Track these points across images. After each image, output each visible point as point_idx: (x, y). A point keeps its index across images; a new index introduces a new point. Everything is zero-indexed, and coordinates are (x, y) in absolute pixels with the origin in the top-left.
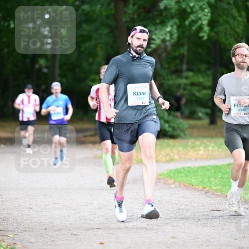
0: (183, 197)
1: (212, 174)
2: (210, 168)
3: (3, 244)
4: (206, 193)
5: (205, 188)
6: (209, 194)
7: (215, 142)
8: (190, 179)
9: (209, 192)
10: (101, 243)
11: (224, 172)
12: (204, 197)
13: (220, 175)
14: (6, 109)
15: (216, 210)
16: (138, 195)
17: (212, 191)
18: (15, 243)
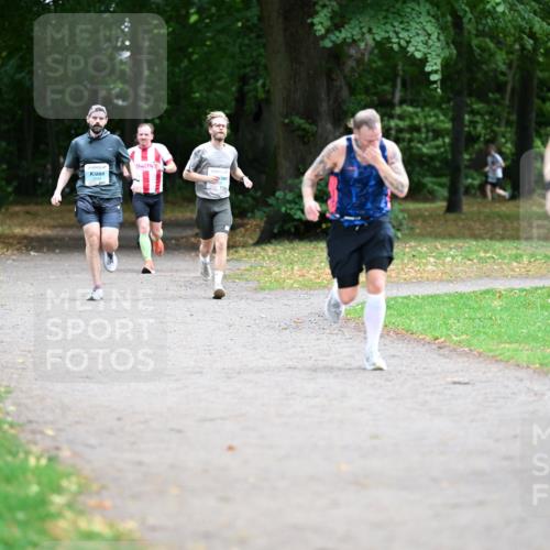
0: (394, 356)
1: (452, 311)
2: (446, 298)
3: (34, 449)
4: (440, 348)
5: (437, 339)
6: (446, 352)
7: (457, 248)
8: (408, 321)
9: (445, 347)
10: (231, 448)
11: (476, 306)
12: (435, 356)
13: (467, 313)
14: (40, 180)
15: (459, 383)
16: (303, 352)
17: (452, 345)
18: (57, 448)
